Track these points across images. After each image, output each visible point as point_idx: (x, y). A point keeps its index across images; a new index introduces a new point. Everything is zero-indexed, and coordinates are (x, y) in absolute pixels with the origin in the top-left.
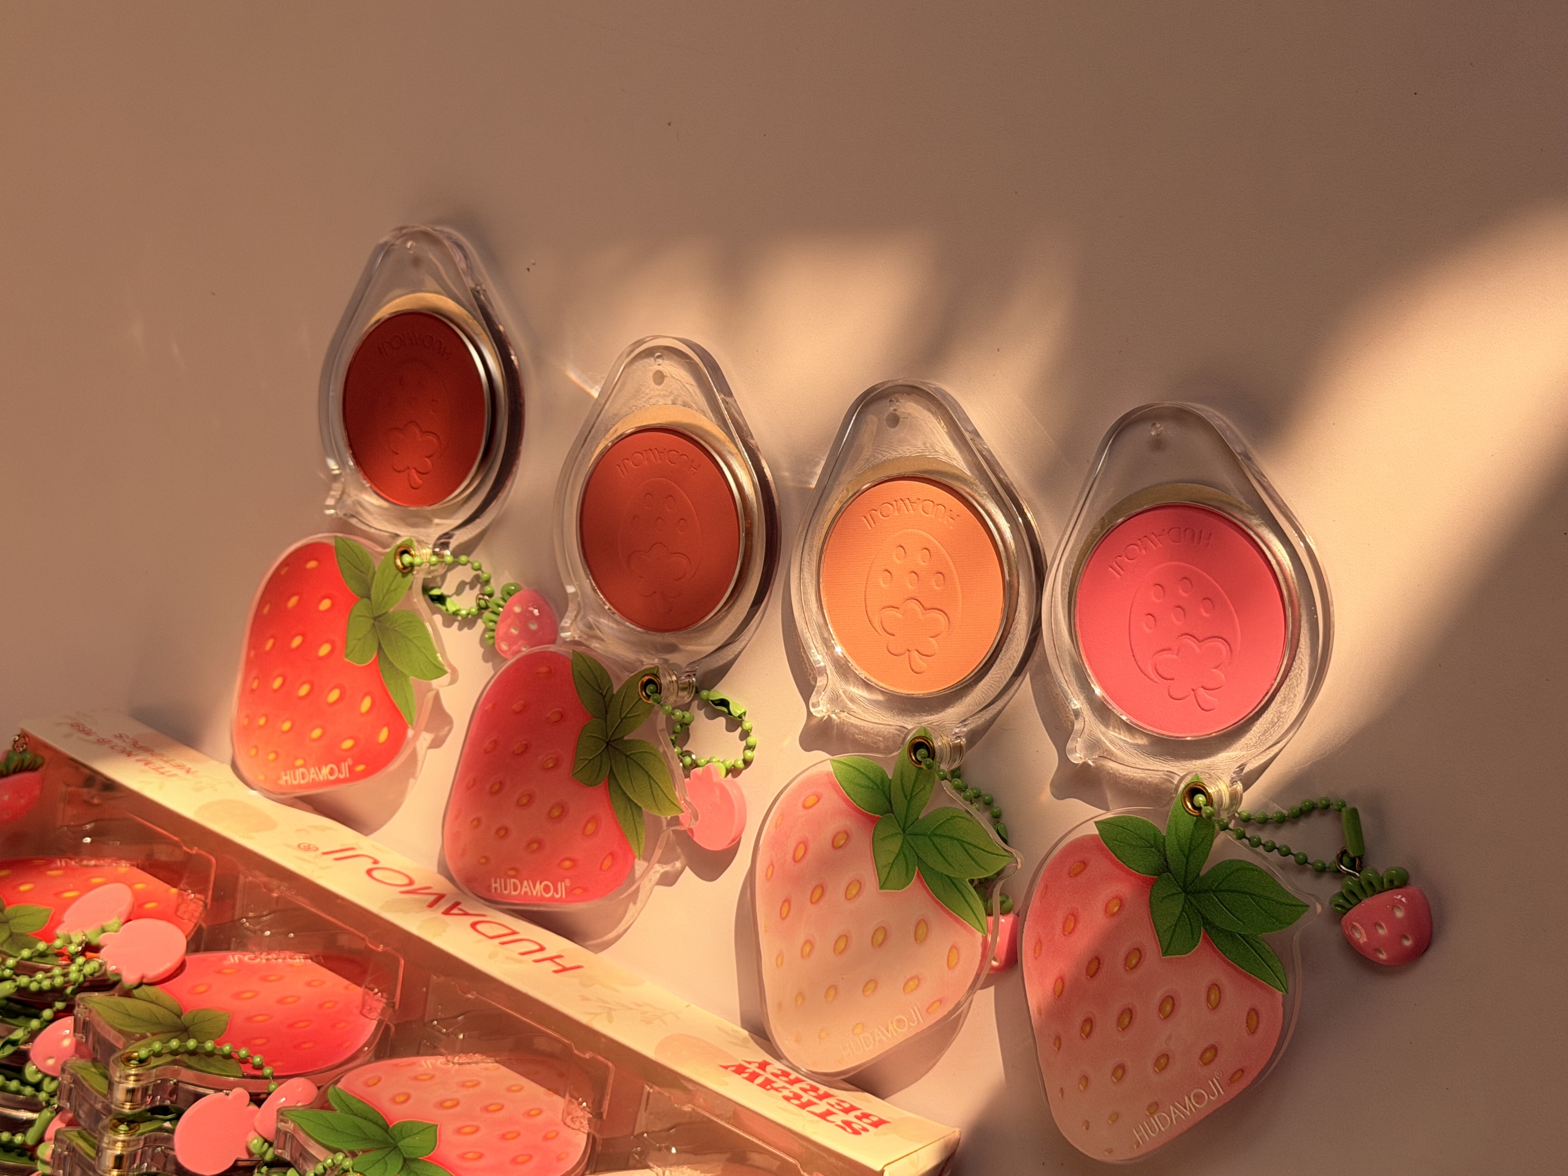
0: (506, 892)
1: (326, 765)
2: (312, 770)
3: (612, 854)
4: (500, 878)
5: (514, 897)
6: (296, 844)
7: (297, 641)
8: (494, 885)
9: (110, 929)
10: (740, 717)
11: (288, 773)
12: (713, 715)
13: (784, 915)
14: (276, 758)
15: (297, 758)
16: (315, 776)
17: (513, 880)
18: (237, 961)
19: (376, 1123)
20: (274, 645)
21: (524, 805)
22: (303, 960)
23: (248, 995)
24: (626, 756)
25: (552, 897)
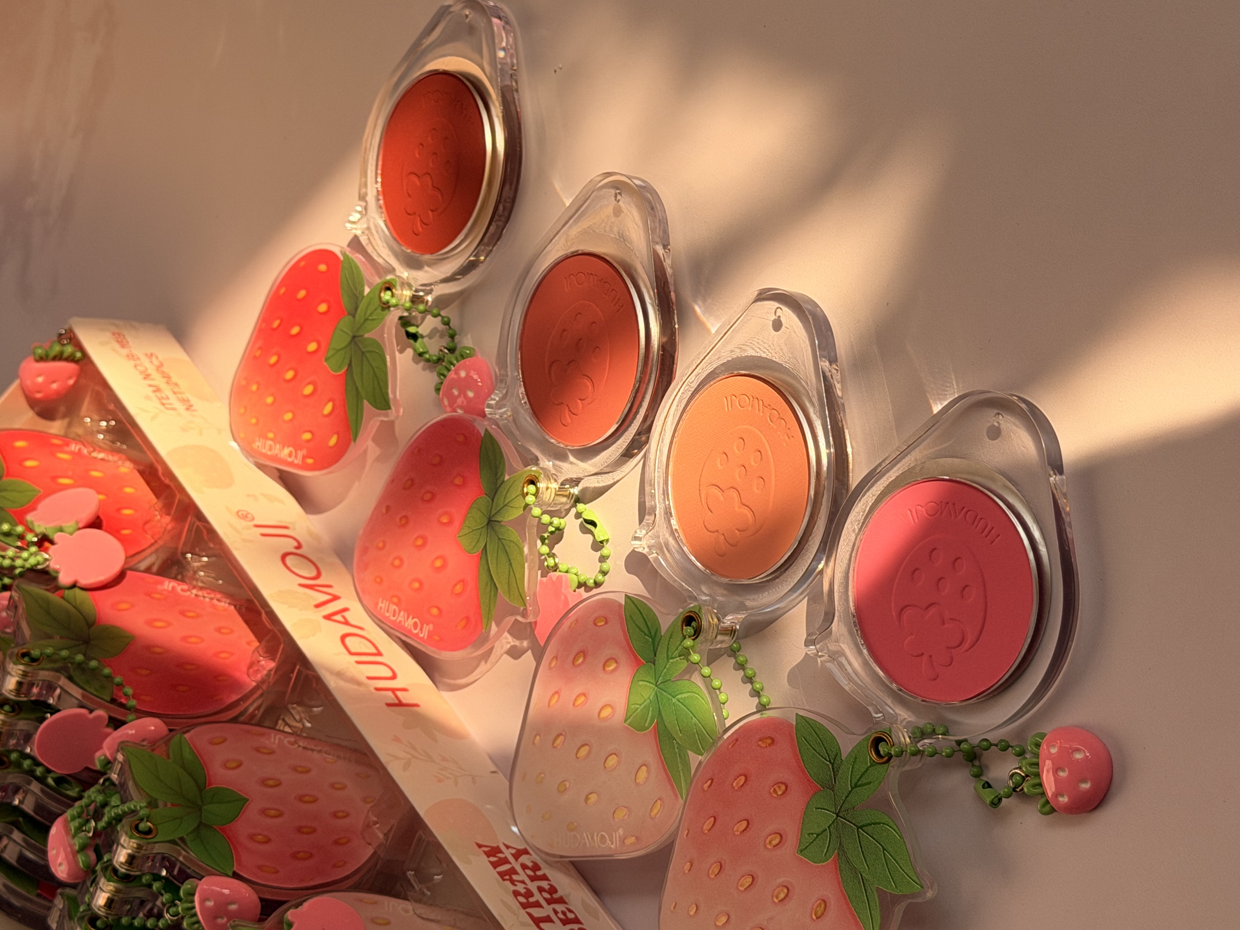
0: (387, 615)
1: (288, 446)
2: (278, 446)
3: (468, 619)
5: (392, 621)
7: (295, 330)
8: (380, 605)
9: (66, 529)
10: (601, 542)
11: (261, 440)
14: (257, 423)
15: (271, 431)
17: (394, 607)
18: (170, 588)
19: (196, 781)
20: (279, 325)
22: (227, 605)
24: (499, 539)
25: (417, 634)
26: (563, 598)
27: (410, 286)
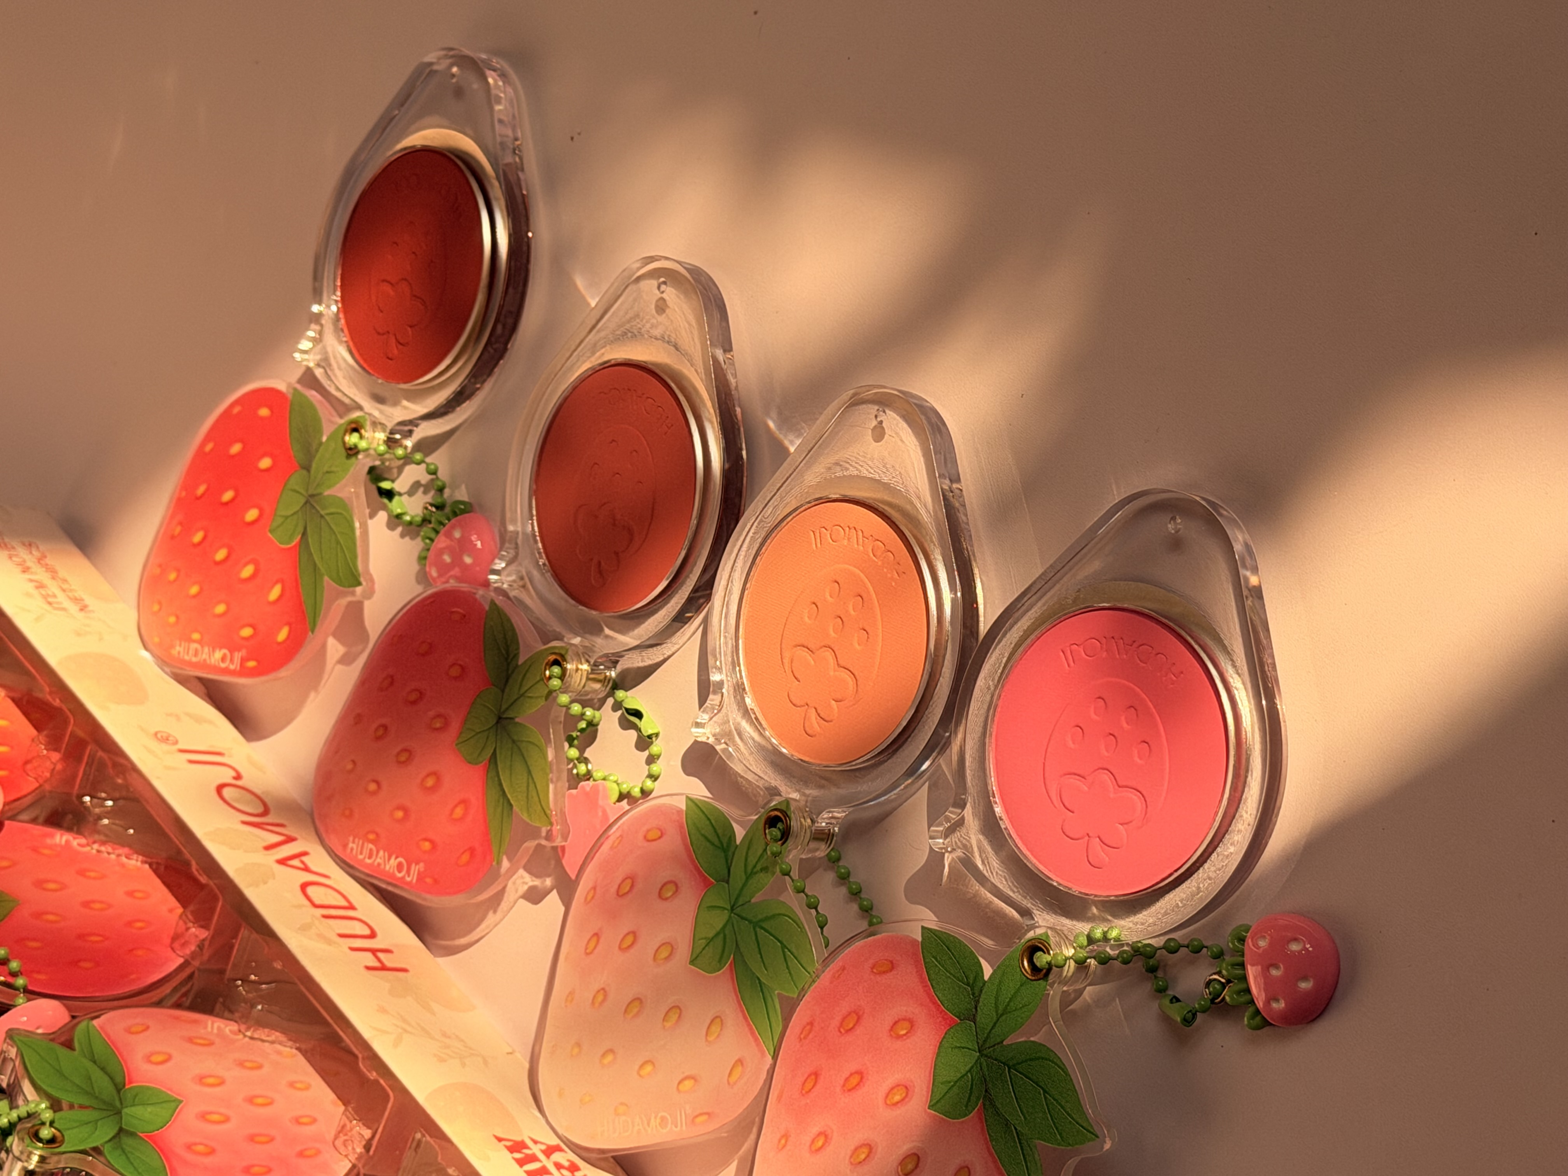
0: (361, 857)
1: (221, 648)
2: (206, 650)
3: (472, 850)
4: (359, 839)
6: (153, 731)
7: (228, 496)
8: (351, 845)
10: (650, 737)
11: (183, 643)
12: (626, 724)
15: (196, 631)
16: (207, 657)
17: (371, 846)
18: (63, 842)
19: (112, 1079)
21: (403, 762)
22: (139, 864)
23: (52, 886)
24: (514, 742)
25: (403, 878)
26: (600, 814)
27: (383, 426)
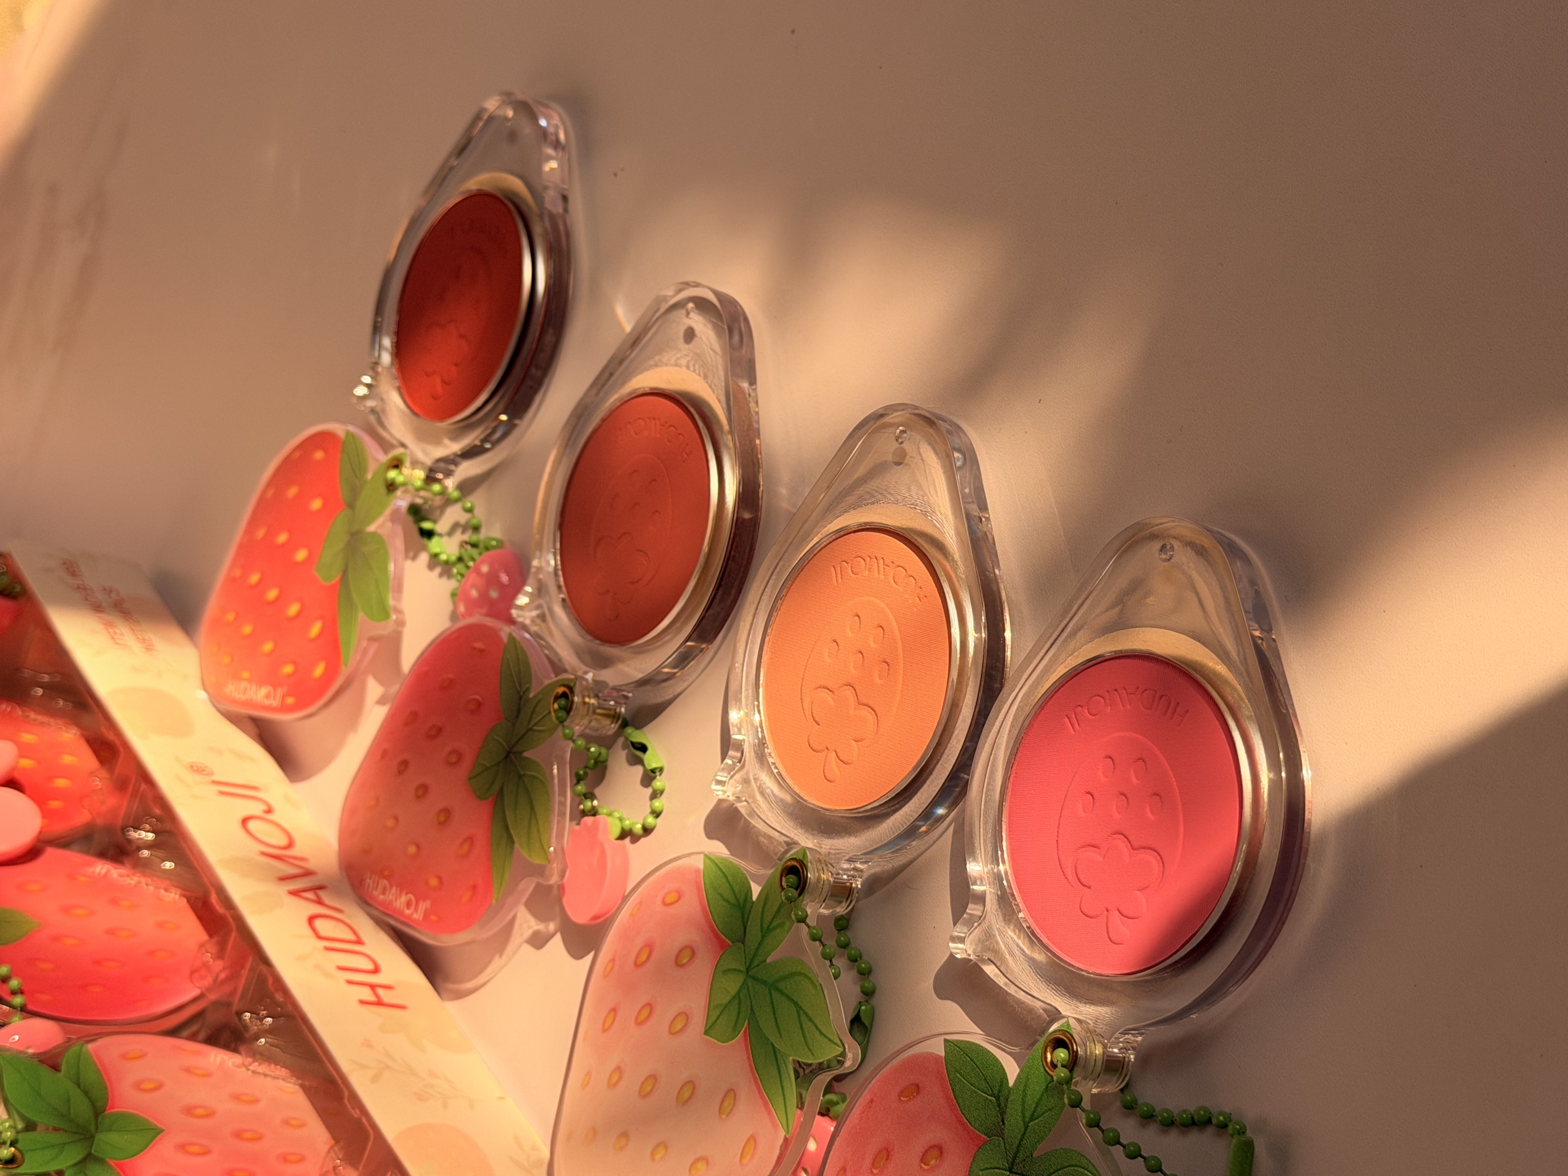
0: (377, 895)
1: (266, 686)
2: (254, 687)
3: (475, 888)
4: (375, 876)
5: (381, 902)
6: (189, 762)
7: (282, 538)
8: (368, 880)
10: (653, 771)
11: (234, 683)
12: (633, 760)
13: (606, 1026)
14: (231, 662)
15: (246, 669)
16: (254, 695)
17: (385, 882)
18: (104, 871)
19: (93, 1103)
20: (265, 534)
21: (419, 797)
22: (177, 897)
23: (80, 912)
24: (520, 777)
25: (410, 915)
27: (423, 464)
